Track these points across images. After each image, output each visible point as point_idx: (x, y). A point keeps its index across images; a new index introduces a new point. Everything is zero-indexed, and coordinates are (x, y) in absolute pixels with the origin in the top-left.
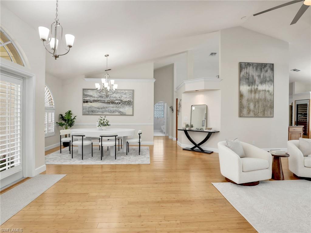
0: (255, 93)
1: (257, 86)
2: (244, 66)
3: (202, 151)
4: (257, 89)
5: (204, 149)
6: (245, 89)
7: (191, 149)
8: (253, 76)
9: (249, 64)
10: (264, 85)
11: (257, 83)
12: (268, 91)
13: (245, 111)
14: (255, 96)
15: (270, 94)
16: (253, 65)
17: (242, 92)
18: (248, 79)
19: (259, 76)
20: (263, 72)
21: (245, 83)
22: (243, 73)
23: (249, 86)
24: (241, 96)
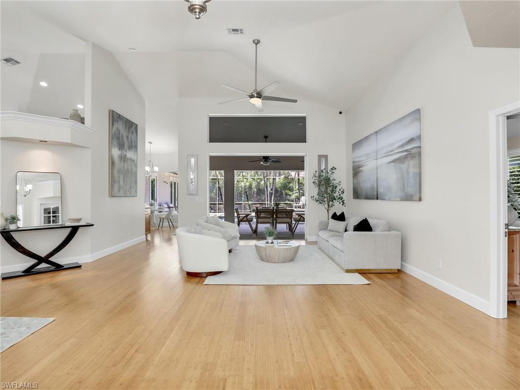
0: (124, 161)
1: (126, 152)
2: (115, 118)
3: (59, 268)
4: (126, 155)
5: (61, 263)
6: (116, 152)
7: (23, 272)
8: (123, 136)
9: (120, 117)
10: (131, 152)
11: (126, 147)
12: (134, 161)
13: (116, 189)
14: (124, 166)
15: (135, 165)
16: (123, 119)
17: (113, 157)
18: (119, 139)
19: (127, 138)
20: (131, 133)
21: (116, 144)
22: (114, 128)
23: (120, 150)
24: (112, 163)
